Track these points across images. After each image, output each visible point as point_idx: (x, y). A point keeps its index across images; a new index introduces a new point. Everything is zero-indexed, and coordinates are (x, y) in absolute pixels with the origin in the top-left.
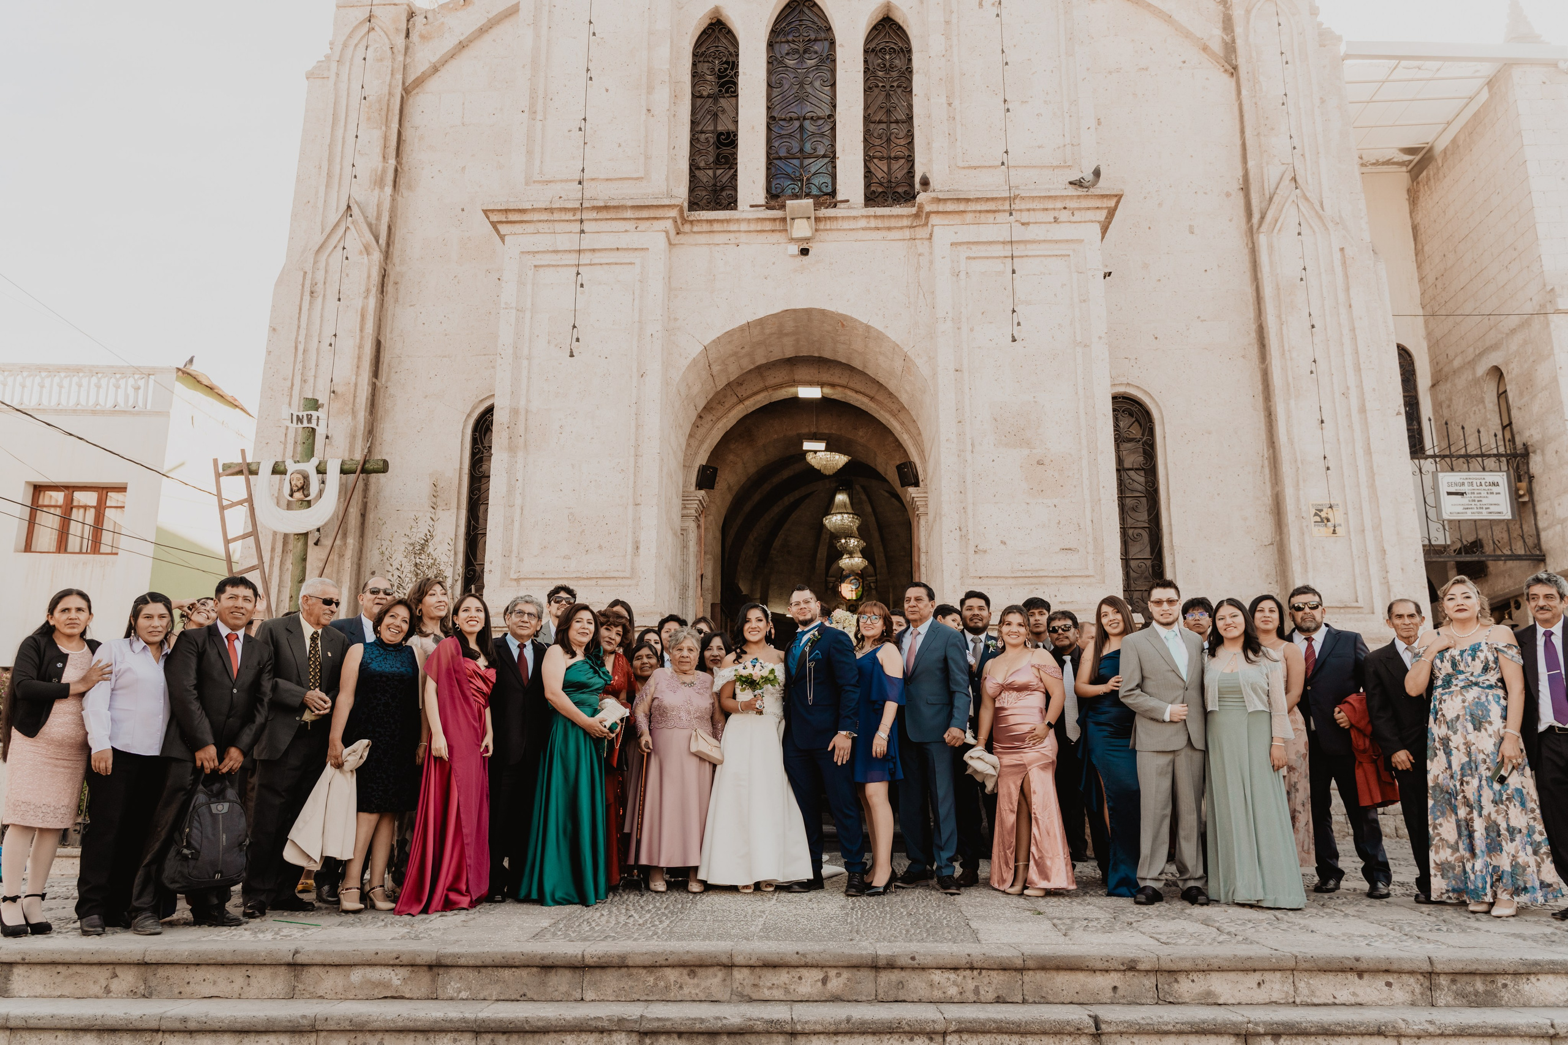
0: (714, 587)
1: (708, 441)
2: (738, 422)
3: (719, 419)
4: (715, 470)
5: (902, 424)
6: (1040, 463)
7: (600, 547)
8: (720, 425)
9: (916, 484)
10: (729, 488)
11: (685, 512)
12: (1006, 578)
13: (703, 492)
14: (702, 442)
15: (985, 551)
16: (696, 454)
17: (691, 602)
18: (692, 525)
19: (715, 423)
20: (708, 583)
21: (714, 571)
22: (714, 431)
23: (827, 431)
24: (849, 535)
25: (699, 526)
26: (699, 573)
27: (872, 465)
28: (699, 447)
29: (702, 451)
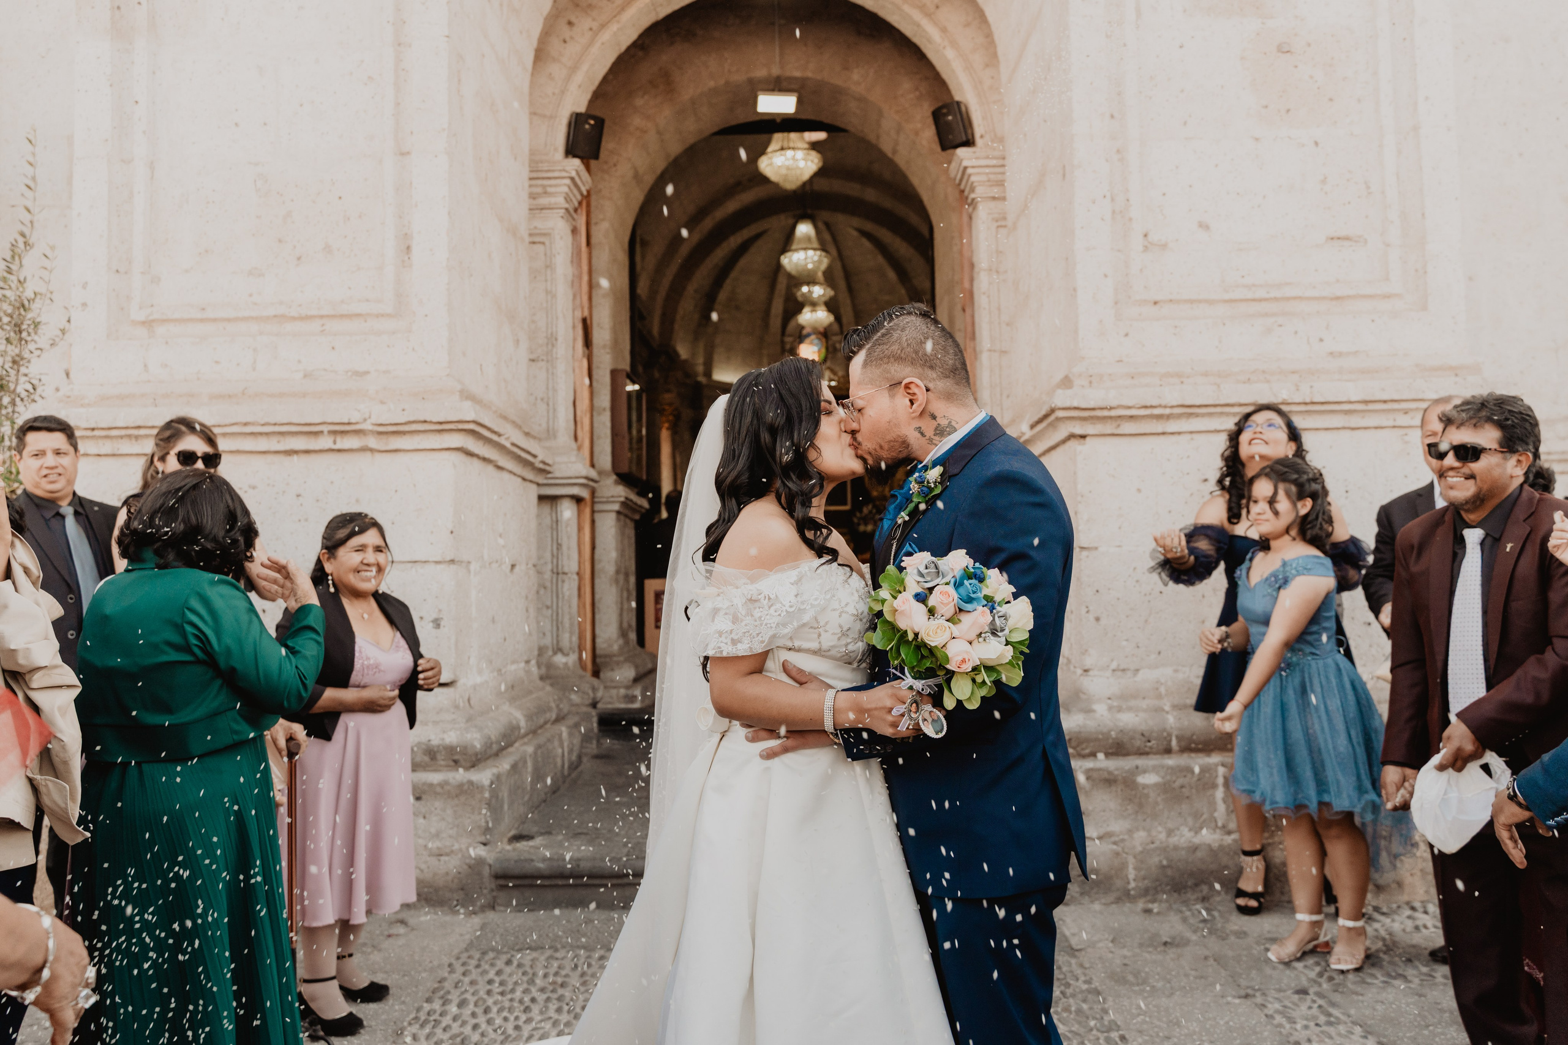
0: (615, 343)
1: (585, 67)
2: (641, 36)
3: (603, 26)
4: (600, 123)
5: (944, 30)
6: (1283, 50)
7: (328, 249)
8: (606, 36)
9: (969, 143)
10: (637, 176)
11: (544, 201)
12: (1210, 302)
13: (577, 162)
14: (574, 69)
15: (1164, 246)
16: (563, 92)
17: (561, 367)
18: (558, 227)
19: (595, 33)
20: (602, 335)
21: (615, 316)
22: (595, 49)
23: (797, 74)
24: (811, 281)
25: (574, 231)
26: (579, 315)
27: (872, 137)
28: (568, 78)
29: (573, 87)
